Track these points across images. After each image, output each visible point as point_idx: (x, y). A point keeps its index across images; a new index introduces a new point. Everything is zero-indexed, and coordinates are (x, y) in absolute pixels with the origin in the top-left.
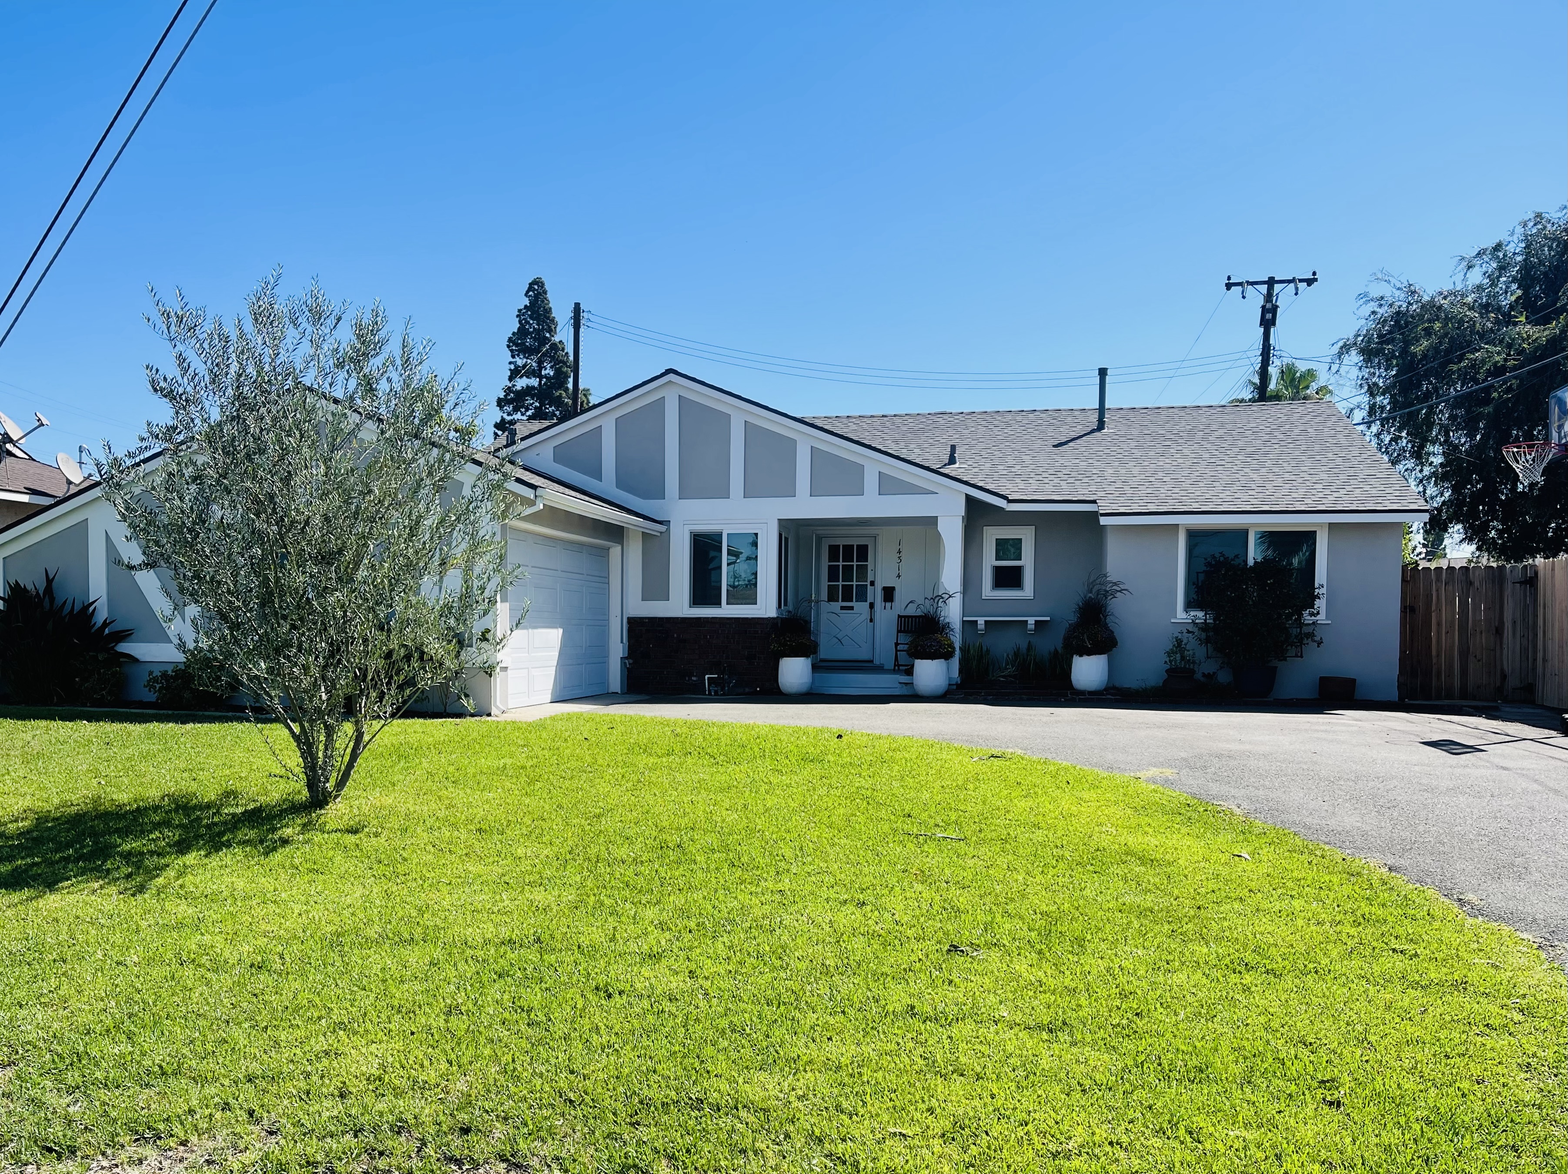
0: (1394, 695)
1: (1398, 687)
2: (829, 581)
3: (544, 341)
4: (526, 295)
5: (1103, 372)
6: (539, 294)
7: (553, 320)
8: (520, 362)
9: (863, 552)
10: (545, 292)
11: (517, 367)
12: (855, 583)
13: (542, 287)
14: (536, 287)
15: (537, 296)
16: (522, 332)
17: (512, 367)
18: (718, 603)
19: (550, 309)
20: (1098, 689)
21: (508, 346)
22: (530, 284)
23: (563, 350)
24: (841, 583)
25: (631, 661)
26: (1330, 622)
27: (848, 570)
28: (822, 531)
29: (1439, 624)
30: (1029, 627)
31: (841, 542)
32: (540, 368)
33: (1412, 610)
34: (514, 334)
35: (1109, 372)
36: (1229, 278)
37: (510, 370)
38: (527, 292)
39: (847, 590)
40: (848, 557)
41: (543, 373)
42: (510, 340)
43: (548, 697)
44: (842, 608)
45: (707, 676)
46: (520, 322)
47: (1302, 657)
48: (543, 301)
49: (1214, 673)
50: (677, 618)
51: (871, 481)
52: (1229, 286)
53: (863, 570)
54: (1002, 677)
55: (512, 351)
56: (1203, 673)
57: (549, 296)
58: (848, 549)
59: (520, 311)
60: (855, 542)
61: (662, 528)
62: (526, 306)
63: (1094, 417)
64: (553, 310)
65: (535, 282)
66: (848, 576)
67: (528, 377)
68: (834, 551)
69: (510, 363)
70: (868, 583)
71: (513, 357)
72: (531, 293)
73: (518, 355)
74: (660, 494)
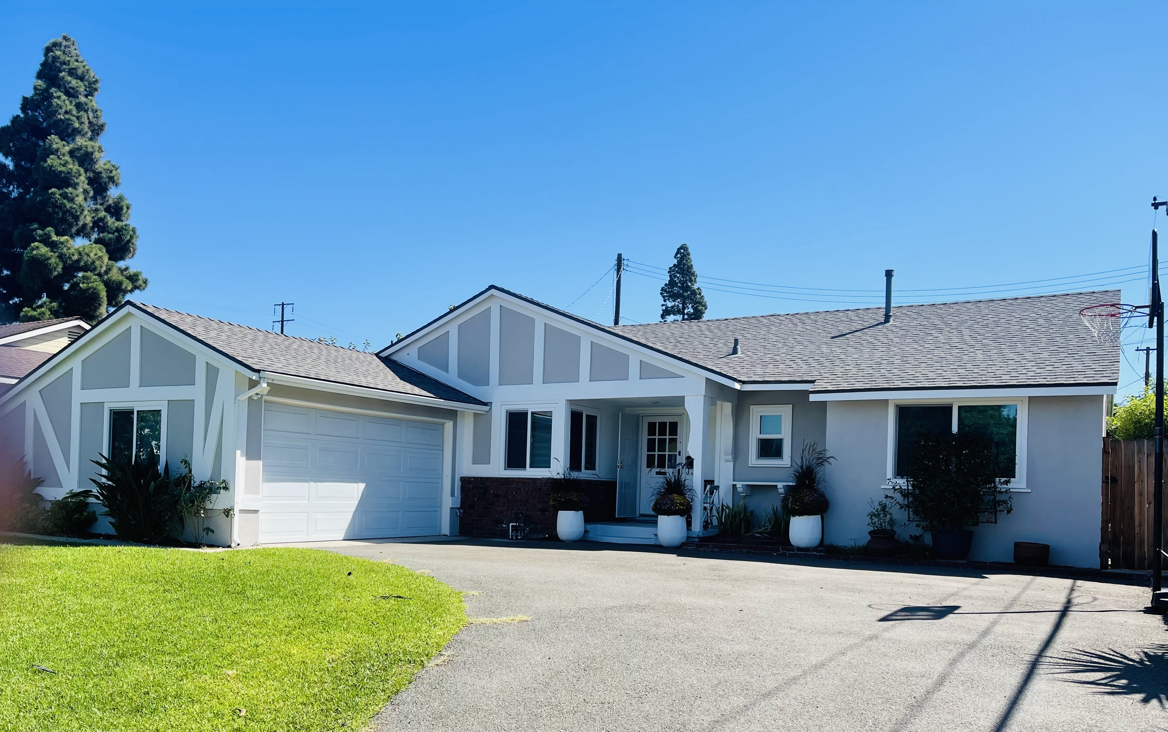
0: (1095, 563)
1: (1100, 555)
2: (648, 452)
3: (687, 288)
4: (675, 257)
5: (889, 274)
6: (685, 255)
7: (693, 274)
8: (670, 304)
9: (674, 427)
10: (689, 254)
11: (667, 308)
12: (667, 453)
13: (687, 251)
14: (682, 251)
15: (682, 258)
16: (672, 283)
17: (664, 308)
18: (523, 466)
19: (692, 265)
20: (809, 546)
21: (661, 294)
22: (678, 249)
23: (700, 294)
24: (656, 453)
25: (462, 511)
26: (1030, 491)
27: (662, 442)
28: (640, 411)
29: (1141, 495)
30: (780, 491)
31: (658, 420)
32: (684, 308)
33: (1114, 480)
34: (666, 285)
35: (894, 273)
36: (1155, 199)
37: (663, 310)
38: (676, 254)
39: (662, 458)
40: (662, 432)
41: (686, 311)
42: (662, 289)
43: (342, 536)
44: (657, 473)
45: (511, 524)
46: (670, 276)
47: (996, 523)
48: (687, 261)
49: (921, 536)
50: (493, 478)
51: (634, 369)
52: (1156, 206)
53: (673, 441)
54: (759, 533)
55: (664, 297)
56: (910, 535)
57: (692, 256)
58: (663, 425)
59: (670, 268)
60: (668, 420)
61: (486, 408)
62: (675, 265)
63: (882, 312)
64: (694, 267)
65: (682, 247)
66: (662, 448)
67: (674, 314)
68: (652, 427)
69: (663, 305)
70: (677, 453)
71: (665, 301)
72: (679, 255)
73: (669, 300)
74: (484, 381)
